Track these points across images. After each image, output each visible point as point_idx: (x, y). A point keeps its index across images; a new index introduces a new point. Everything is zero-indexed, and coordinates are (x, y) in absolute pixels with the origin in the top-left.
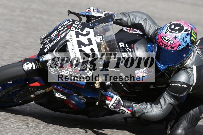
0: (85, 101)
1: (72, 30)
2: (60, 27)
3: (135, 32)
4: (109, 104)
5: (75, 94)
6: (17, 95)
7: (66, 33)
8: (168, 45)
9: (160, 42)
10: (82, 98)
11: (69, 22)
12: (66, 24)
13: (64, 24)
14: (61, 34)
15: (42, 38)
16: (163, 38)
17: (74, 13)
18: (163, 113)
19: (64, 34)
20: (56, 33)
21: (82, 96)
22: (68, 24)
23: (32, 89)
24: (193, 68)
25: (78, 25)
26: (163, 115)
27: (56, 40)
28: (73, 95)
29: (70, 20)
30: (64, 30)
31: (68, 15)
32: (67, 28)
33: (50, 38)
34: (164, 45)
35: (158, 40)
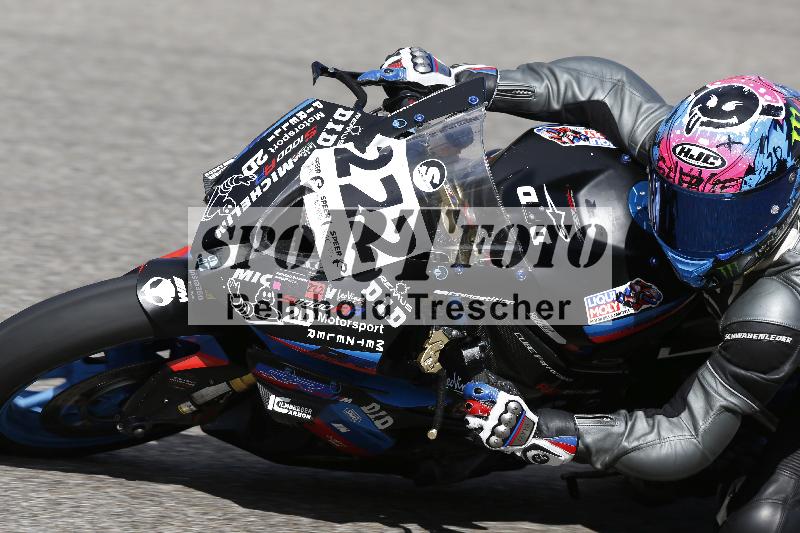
0: (386, 422)
1: (324, 144)
2: (277, 133)
3: (582, 143)
4: (481, 429)
5: (346, 400)
7: (300, 159)
8: (706, 174)
9: (670, 168)
10: (372, 413)
11: (310, 115)
12: (301, 122)
13: (293, 121)
14: (280, 164)
15: (212, 178)
16: (680, 153)
17: (336, 74)
19: (290, 161)
20: (260, 158)
21: (374, 404)
22: (306, 119)
23: (182, 381)
25: (346, 124)
27: (262, 188)
28: (337, 401)
29: (314, 105)
30: (291, 146)
31: (315, 79)
32: (304, 139)
33: (237, 180)
34: (688, 179)
35: (661, 163)
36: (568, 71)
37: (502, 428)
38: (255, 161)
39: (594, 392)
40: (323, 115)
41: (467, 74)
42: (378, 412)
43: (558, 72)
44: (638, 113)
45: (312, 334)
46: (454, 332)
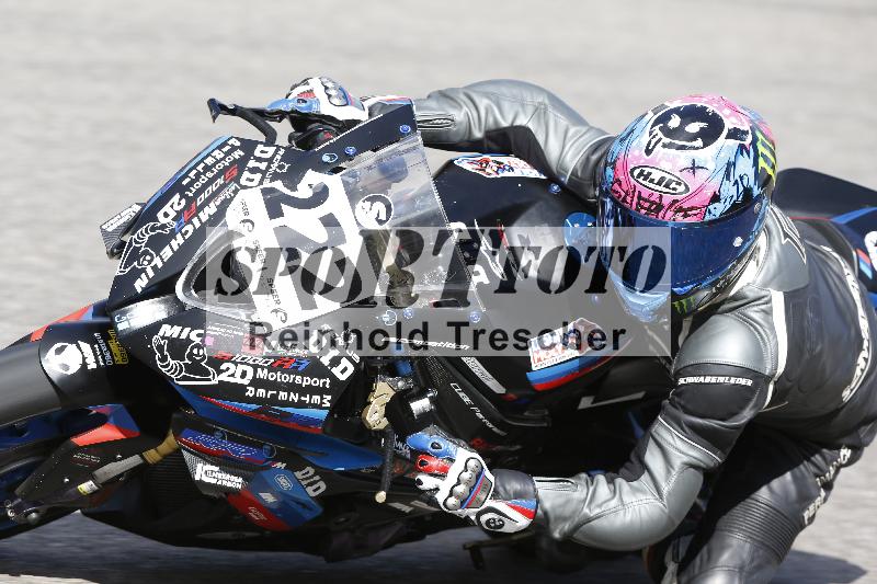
0: (319, 488)
1: (250, 184)
2: (192, 175)
3: (507, 174)
4: (437, 489)
5: (279, 465)
6: (18, 491)
7: (222, 202)
8: (667, 200)
9: (627, 193)
10: (305, 479)
11: (228, 154)
12: (218, 162)
13: (209, 161)
14: (201, 208)
15: (110, 230)
16: (639, 176)
17: (235, 111)
18: (667, 511)
19: (212, 204)
20: (176, 203)
21: (308, 468)
22: (223, 159)
23: (85, 457)
24: (769, 301)
25: (270, 161)
26: (670, 519)
27: (183, 235)
28: (269, 467)
29: (230, 142)
30: (210, 188)
31: (214, 118)
32: (225, 180)
33: (153, 229)
34: (647, 205)
35: (616, 186)
36: (487, 95)
37: (460, 489)
38: (172, 206)
39: (518, 447)
40: (242, 154)
41: (380, 106)
42: (311, 477)
43: (476, 98)
44: (565, 139)
45: (250, 392)
46: (400, 384)
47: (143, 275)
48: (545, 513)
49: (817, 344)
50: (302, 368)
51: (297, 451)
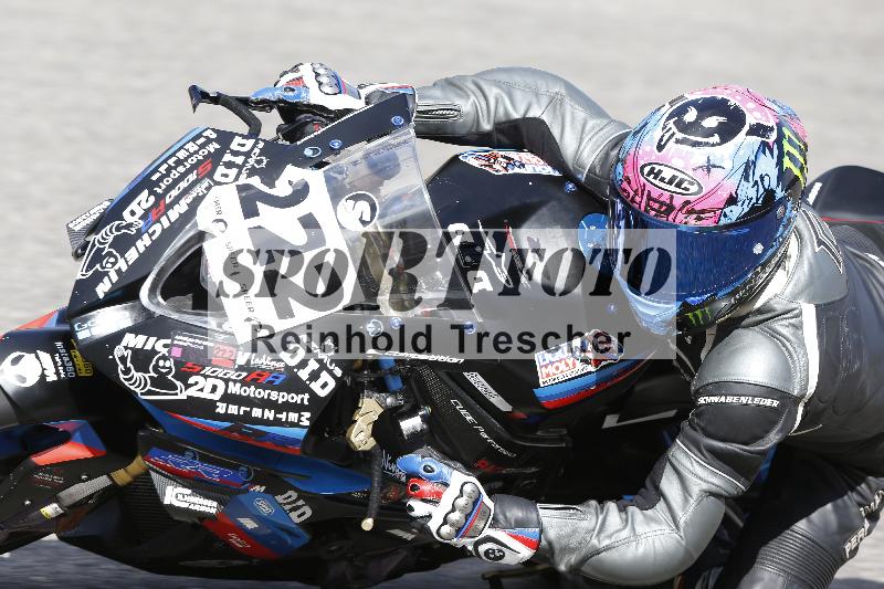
0: (303, 514)
1: (223, 180)
2: (162, 169)
3: (517, 170)
5: (257, 488)
7: (194, 199)
8: (678, 201)
9: (636, 192)
10: (288, 503)
11: (202, 146)
12: (191, 155)
13: (182, 154)
14: (171, 206)
15: (77, 229)
16: (649, 175)
17: (217, 100)
18: (683, 543)
19: (183, 202)
20: (144, 200)
21: (290, 493)
22: (196, 152)
23: (47, 478)
24: (799, 315)
25: (247, 155)
26: (687, 552)
27: (150, 236)
28: (247, 490)
29: (204, 134)
30: (181, 185)
31: (195, 107)
32: (197, 175)
33: (118, 229)
35: (625, 185)
36: (498, 84)
37: (455, 516)
38: (139, 204)
40: (218, 146)
41: (378, 94)
42: (294, 502)
43: (485, 87)
44: (583, 132)
45: (221, 408)
46: (389, 400)
47: (106, 279)
48: (550, 543)
49: (854, 362)
50: (277, 382)
51: (279, 474)
